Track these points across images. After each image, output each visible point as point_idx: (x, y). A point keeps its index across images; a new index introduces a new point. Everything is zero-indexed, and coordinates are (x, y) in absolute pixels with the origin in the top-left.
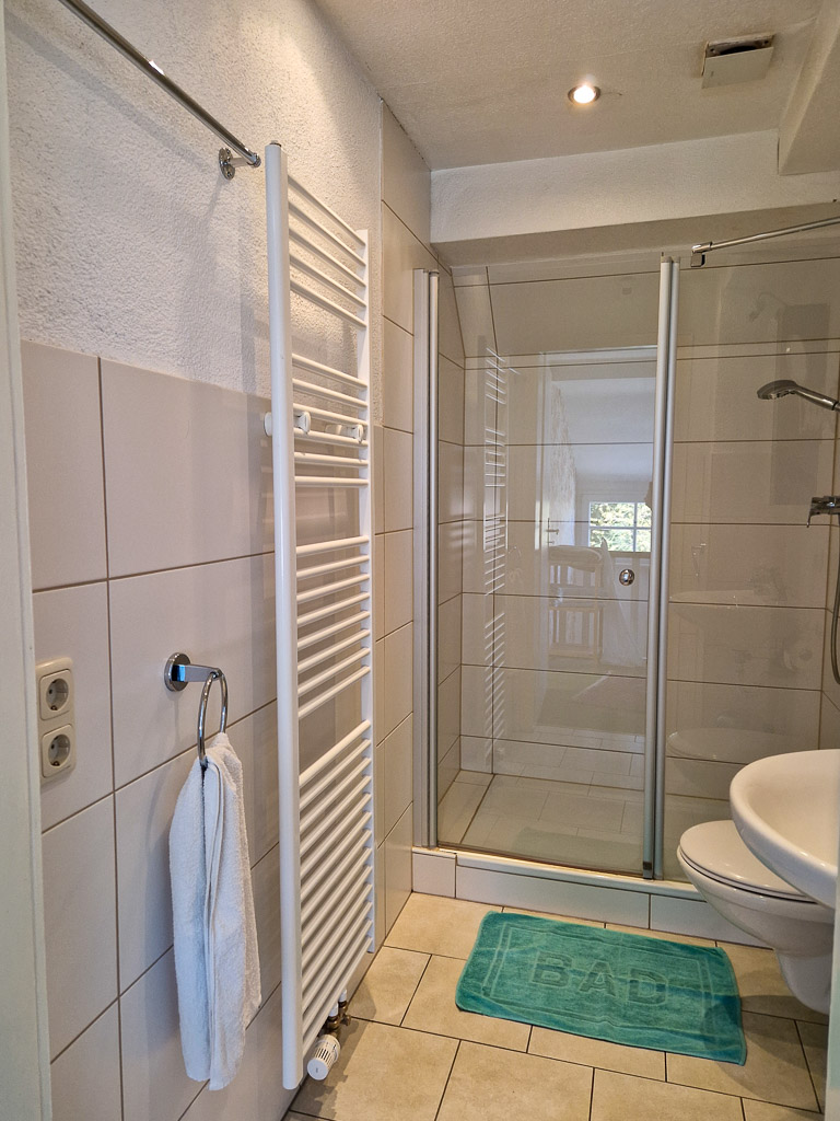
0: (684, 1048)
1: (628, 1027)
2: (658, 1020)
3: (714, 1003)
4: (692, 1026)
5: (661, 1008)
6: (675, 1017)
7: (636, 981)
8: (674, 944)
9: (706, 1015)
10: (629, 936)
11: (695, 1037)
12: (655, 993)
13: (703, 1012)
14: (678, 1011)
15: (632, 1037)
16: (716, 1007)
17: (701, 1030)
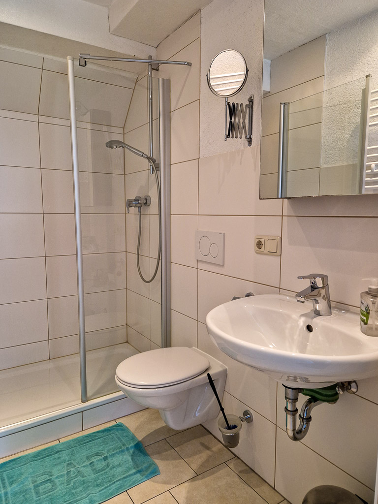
0: (133, 483)
1: (103, 489)
2: (113, 476)
3: (131, 451)
4: (130, 469)
5: (111, 469)
6: (119, 470)
7: (93, 462)
8: (98, 432)
9: (132, 459)
10: (75, 440)
11: (135, 474)
12: (104, 463)
13: (130, 458)
14: (119, 465)
15: (107, 494)
16: (134, 452)
17: (134, 468)
